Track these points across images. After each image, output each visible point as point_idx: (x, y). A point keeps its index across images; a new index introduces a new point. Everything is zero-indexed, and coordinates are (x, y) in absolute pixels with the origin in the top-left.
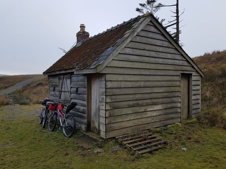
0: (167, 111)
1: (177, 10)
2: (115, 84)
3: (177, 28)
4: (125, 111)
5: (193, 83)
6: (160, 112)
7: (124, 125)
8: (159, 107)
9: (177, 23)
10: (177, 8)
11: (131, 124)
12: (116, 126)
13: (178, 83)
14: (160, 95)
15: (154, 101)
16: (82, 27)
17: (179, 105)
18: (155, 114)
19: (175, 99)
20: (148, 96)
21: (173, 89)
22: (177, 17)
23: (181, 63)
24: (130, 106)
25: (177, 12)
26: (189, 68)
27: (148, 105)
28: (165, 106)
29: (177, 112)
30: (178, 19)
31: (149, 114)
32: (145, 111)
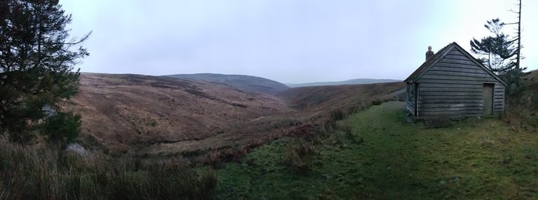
0: (469, 108)
1: (519, 27)
2: (426, 89)
3: (519, 43)
4: (432, 105)
5: (496, 90)
6: (462, 109)
7: (431, 113)
8: (462, 105)
9: (519, 39)
10: (519, 25)
11: (437, 113)
12: (426, 113)
13: (481, 90)
14: (462, 97)
15: (457, 101)
16: (430, 48)
17: (481, 105)
18: (457, 109)
19: (478, 101)
20: (452, 97)
21: (475, 94)
22: (519, 33)
23: (483, 75)
24: (436, 103)
25: (519, 30)
26: (493, 79)
27: (451, 103)
28: (466, 105)
29: (479, 110)
30: (519, 36)
31: (452, 109)
32: (449, 107)
